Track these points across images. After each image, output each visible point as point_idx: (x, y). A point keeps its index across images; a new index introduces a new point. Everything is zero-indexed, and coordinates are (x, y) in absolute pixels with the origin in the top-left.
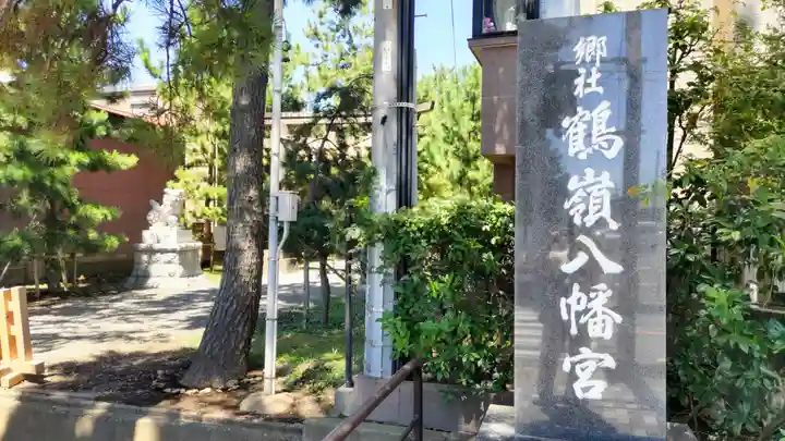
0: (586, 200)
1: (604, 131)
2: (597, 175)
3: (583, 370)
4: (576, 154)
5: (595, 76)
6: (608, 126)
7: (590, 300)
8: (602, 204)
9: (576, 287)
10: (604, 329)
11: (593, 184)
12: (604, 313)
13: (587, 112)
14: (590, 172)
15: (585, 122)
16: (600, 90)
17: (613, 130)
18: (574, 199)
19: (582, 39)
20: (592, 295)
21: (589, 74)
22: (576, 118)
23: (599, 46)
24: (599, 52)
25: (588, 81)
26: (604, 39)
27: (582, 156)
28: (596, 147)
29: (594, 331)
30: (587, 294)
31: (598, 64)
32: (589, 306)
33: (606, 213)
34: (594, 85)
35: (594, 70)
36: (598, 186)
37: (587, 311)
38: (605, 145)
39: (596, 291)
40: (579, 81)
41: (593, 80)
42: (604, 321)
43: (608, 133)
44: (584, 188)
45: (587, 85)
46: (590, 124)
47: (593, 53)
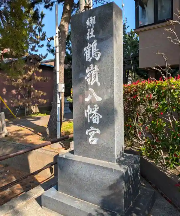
0: (91, 76)
1: (95, 51)
2: (94, 66)
3: (91, 134)
4: (88, 60)
5: (93, 31)
6: (97, 49)
7: (93, 110)
8: (95, 77)
9: (89, 106)
10: (97, 120)
11: (93, 70)
12: (97, 115)
13: (90, 44)
14: (92, 65)
15: (90, 48)
16: (94, 36)
17: (98, 50)
18: (88, 76)
19: (88, 19)
20: (93, 109)
21: (90, 31)
22: (87, 47)
23: (93, 20)
24: (93, 23)
25: (90, 33)
26: (95, 17)
27: (90, 61)
28: (93, 57)
29: (94, 121)
30: (92, 108)
31: (93, 27)
32: (93, 112)
33: (97, 80)
34: (92, 35)
35: (92, 29)
36: (94, 71)
37: (92, 114)
38: (96, 55)
39: (95, 107)
40: (88, 34)
41: (92, 33)
42: (97, 117)
43: (96, 51)
44: (90, 71)
45: (90, 35)
46: (91, 48)
47: (92, 23)
